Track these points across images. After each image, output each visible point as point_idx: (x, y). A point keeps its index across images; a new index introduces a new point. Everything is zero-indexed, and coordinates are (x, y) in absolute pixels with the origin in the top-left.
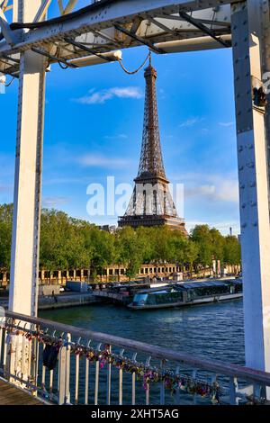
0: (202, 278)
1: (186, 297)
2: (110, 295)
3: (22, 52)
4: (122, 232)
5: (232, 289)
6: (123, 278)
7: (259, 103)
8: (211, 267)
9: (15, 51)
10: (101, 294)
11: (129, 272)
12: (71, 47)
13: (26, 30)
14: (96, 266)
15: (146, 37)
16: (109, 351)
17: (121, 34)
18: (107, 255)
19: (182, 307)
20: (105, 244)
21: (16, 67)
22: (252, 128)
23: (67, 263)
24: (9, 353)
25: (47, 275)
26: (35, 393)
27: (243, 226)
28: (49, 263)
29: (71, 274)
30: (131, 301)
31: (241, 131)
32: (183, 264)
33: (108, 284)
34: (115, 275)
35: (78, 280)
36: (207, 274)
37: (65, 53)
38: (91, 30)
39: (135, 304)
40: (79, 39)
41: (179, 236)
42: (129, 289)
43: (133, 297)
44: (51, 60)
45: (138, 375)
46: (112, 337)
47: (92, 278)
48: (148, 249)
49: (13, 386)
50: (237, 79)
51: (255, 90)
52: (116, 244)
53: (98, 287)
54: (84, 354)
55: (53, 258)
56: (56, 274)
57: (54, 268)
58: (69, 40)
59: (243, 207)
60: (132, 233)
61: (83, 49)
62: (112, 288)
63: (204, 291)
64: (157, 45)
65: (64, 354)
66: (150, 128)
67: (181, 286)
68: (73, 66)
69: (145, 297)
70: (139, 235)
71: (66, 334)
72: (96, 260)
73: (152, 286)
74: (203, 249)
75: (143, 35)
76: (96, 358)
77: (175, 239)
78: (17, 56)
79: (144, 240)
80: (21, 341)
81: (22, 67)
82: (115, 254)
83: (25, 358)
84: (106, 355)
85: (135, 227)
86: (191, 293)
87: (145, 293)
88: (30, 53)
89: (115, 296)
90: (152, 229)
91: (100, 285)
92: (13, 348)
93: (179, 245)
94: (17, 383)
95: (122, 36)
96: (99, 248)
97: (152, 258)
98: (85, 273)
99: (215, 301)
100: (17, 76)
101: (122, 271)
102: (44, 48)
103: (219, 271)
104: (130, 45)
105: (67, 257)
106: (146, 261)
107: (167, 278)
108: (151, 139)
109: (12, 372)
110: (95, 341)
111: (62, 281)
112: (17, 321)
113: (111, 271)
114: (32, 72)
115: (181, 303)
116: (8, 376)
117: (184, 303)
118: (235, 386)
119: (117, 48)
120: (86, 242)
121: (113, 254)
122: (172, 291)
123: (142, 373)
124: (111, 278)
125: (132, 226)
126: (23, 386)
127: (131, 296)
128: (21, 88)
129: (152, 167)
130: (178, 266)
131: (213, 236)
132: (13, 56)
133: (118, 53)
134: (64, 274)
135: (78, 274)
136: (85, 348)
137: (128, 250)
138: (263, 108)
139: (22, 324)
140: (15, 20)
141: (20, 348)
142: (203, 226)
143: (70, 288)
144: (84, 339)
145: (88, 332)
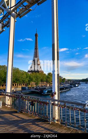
2: (36, 91)
5: (65, 88)
10: (33, 90)
11: (36, 84)
25: (16, 85)
29: (22, 85)
33: (32, 88)
39: (44, 93)
43: (43, 91)
56: (18, 85)
87: (46, 90)
89: (37, 91)
99: (62, 92)
108: (36, 51)
134: (20, 85)
135: (24, 85)
143: (23, 89)
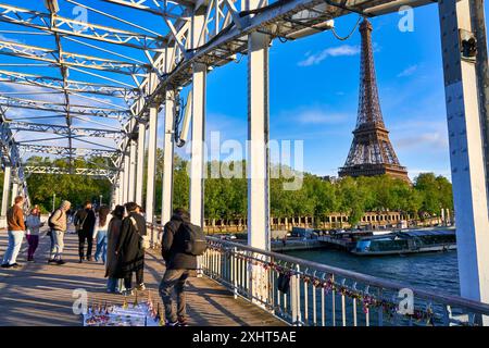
0: (429, 226)
1: (412, 244)
3: (249, 34)
4: (343, 183)
6: (346, 225)
7: (468, 54)
8: (439, 215)
9: (243, 34)
10: (325, 239)
11: (351, 220)
12: (289, 24)
13: (252, 15)
14: (319, 214)
15: (356, 6)
16: (333, 280)
17: (333, 7)
18: (329, 204)
19: (408, 255)
20: (326, 193)
21: (244, 47)
22: (460, 79)
23: (292, 212)
24: (251, 279)
25: (275, 221)
26: (273, 312)
27: (454, 171)
28: (277, 211)
29: (297, 221)
30: (354, 247)
31: (449, 83)
32: (407, 213)
33: (330, 231)
34: (338, 222)
35: (303, 226)
36: (433, 222)
37: (284, 29)
38: (306, 8)
39: (359, 250)
40: (295, 17)
41: (401, 184)
42: (351, 236)
43: (356, 243)
44: (273, 36)
45: (358, 301)
46: (334, 269)
47: (316, 225)
48: (370, 197)
49: (255, 306)
50: (444, 35)
51: (464, 42)
52: (337, 193)
53: (321, 233)
54: (311, 282)
55: (279, 206)
56: (283, 221)
57: (281, 216)
58: (287, 18)
59: (453, 153)
60: (352, 183)
61: (299, 24)
62: (334, 234)
63: (431, 239)
64: (366, 10)
65: (295, 281)
66: (367, 80)
67: (406, 234)
68: (292, 39)
69: (368, 244)
70: (358, 183)
71: (295, 265)
72: (318, 208)
73: (375, 233)
74: (428, 197)
75: (352, 4)
76: (321, 285)
77: (397, 187)
78: (245, 38)
79: (364, 189)
80: (259, 271)
81: (249, 46)
82: (337, 203)
83: (263, 285)
84: (330, 283)
85: (355, 177)
86: (417, 241)
87: (368, 240)
88: (255, 34)
89: (338, 242)
90: (373, 178)
91: (324, 232)
92: (254, 276)
93: (402, 194)
94: (258, 303)
95: (333, 8)
96: (321, 197)
97: (374, 206)
98: (309, 220)
99: (445, 250)
100: (245, 53)
101: (344, 219)
102: (267, 29)
103: (448, 220)
104: (342, 14)
105: (292, 205)
106: (368, 209)
107: (391, 226)
108: (369, 91)
109: (254, 295)
110: (320, 271)
111: (288, 227)
112: (255, 254)
113: (333, 219)
114: (257, 50)
115: (407, 251)
116: (251, 297)
117: (409, 250)
118: (448, 313)
119: (330, 18)
120: (309, 192)
121: (334, 202)
122: (396, 238)
123: (362, 299)
124: (334, 225)
125: (353, 176)
126: (263, 306)
127: (354, 242)
128: (249, 64)
129: (370, 119)
130: (402, 214)
131: (440, 184)
132: (243, 38)
133: (331, 23)
134: (290, 221)
135: (303, 220)
136: (311, 277)
137: (349, 199)
138: (474, 58)
139: (260, 256)
140: (243, 9)
141: (259, 277)
142: (428, 174)
143: (295, 233)
144: (311, 269)
145: (314, 264)
